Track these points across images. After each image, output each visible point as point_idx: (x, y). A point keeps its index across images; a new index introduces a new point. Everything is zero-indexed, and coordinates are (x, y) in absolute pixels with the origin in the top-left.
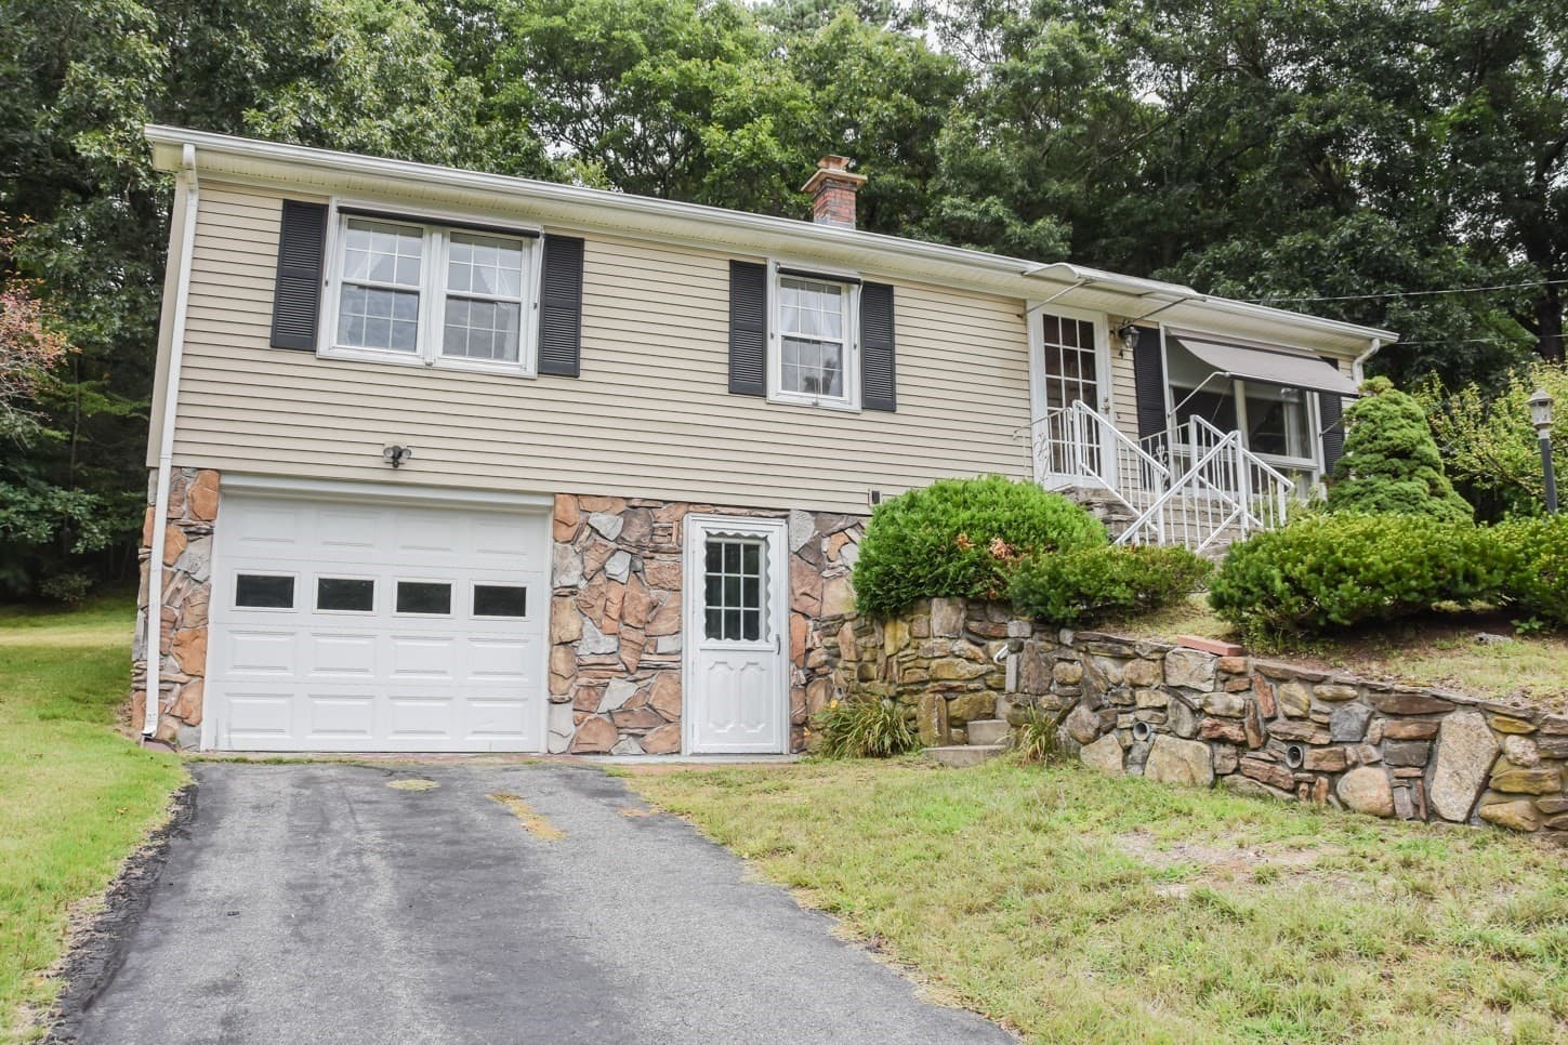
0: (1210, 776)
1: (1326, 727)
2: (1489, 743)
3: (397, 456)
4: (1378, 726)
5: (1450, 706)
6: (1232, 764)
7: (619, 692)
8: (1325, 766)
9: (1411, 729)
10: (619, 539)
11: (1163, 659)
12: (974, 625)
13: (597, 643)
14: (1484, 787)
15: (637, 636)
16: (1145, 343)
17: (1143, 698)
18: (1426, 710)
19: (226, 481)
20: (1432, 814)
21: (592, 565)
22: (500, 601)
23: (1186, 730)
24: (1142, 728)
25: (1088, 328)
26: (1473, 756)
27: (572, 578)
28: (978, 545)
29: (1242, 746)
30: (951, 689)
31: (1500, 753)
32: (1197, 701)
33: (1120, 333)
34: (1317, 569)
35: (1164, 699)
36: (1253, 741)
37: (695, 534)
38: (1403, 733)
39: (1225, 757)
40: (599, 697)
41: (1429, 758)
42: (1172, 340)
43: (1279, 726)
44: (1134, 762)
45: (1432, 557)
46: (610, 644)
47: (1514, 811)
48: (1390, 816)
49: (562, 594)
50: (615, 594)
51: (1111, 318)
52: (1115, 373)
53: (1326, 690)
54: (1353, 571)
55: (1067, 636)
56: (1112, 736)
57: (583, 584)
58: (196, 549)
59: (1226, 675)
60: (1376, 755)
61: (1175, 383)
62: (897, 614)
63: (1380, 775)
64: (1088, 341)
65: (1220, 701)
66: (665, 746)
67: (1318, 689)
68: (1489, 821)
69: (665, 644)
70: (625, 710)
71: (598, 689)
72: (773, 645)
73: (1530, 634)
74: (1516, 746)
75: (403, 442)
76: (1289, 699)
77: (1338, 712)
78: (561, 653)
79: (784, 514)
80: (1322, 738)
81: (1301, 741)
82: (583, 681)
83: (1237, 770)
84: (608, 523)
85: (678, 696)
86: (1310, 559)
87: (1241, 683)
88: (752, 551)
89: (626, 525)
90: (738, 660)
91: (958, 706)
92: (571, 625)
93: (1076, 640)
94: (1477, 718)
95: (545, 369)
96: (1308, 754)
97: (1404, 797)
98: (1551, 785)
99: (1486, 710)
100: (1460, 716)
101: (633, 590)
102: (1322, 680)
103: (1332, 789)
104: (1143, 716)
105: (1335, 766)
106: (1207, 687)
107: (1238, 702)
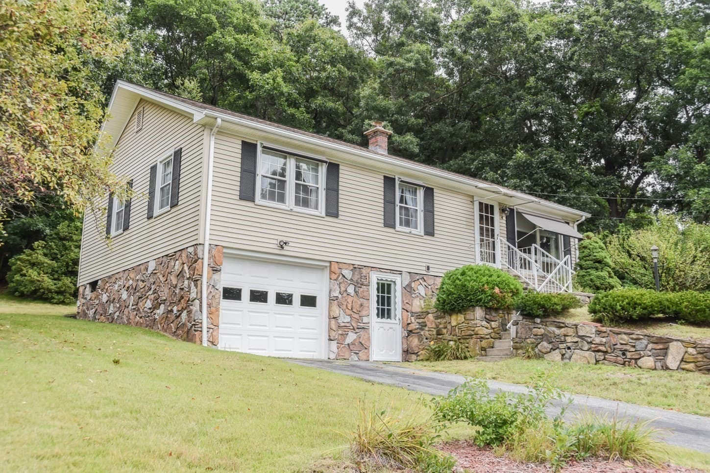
0: (595, 361)
1: (634, 347)
2: (683, 350)
3: (282, 245)
4: (650, 346)
5: (671, 340)
6: (603, 358)
7: (351, 337)
8: (634, 357)
9: (661, 346)
10: (351, 280)
11: (576, 328)
12: (487, 316)
13: (345, 319)
14: (682, 360)
15: (356, 316)
16: (510, 214)
17: (569, 339)
18: (665, 342)
19: (225, 250)
20: (667, 368)
21: (343, 289)
22: (309, 301)
23: (586, 348)
24: (569, 348)
25: (492, 207)
26: (679, 353)
27: (336, 294)
28: (490, 289)
29: (606, 352)
30: (482, 338)
31: (686, 352)
32: (589, 340)
33: (503, 210)
34: (629, 304)
35: (576, 339)
36: (609, 351)
37: (374, 278)
38: (658, 348)
39: (600, 356)
40: (345, 338)
41: (666, 355)
42: (518, 213)
43: (619, 346)
44: (566, 358)
45: (660, 302)
46: (348, 319)
47: (691, 366)
48: (655, 369)
49: (332, 299)
50: (350, 300)
51: (500, 204)
52: (500, 224)
53: (634, 336)
54: (640, 304)
55: (538, 320)
56: (557, 351)
57: (340, 296)
58: (216, 276)
59: (599, 333)
60: (650, 353)
61: (519, 230)
62: (460, 312)
63: (651, 359)
64: (492, 213)
65: (598, 340)
66: (365, 358)
67: (631, 336)
68: (683, 369)
69: (365, 320)
70: (353, 344)
71: (345, 335)
72: (397, 321)
73: (682, 324)
74: (691, 350)
75: (285, 239)
76: (622, 339)
77: (638, 342)
78: (333, 321)
79: (400, 273)
80: (633, 349)
81: (626, 350)
82: (340, 332)
83: (604, 359)
84: (347, 273)
85: (369, 339)
86: (627, 301)
87: (606, 335)
88: (389, 285)
89: (353, 274)
90: (387, 326)
91: (484, 343)
92: (336, 311)
93: (541, 322)
94: (680, 343)
95: (329, 214)
96: (629, 355)
97: (659, 364)
98: (700, 359)
99: (682, 341)
100: (675, 343)
101: (355, 299)
102: (632, 334)
103: (636, 363)
104: (569, 345)
105: (637, 357)
106: (593, 336)
107: (604, 340)
